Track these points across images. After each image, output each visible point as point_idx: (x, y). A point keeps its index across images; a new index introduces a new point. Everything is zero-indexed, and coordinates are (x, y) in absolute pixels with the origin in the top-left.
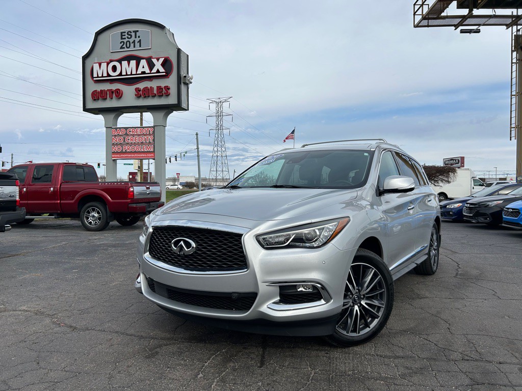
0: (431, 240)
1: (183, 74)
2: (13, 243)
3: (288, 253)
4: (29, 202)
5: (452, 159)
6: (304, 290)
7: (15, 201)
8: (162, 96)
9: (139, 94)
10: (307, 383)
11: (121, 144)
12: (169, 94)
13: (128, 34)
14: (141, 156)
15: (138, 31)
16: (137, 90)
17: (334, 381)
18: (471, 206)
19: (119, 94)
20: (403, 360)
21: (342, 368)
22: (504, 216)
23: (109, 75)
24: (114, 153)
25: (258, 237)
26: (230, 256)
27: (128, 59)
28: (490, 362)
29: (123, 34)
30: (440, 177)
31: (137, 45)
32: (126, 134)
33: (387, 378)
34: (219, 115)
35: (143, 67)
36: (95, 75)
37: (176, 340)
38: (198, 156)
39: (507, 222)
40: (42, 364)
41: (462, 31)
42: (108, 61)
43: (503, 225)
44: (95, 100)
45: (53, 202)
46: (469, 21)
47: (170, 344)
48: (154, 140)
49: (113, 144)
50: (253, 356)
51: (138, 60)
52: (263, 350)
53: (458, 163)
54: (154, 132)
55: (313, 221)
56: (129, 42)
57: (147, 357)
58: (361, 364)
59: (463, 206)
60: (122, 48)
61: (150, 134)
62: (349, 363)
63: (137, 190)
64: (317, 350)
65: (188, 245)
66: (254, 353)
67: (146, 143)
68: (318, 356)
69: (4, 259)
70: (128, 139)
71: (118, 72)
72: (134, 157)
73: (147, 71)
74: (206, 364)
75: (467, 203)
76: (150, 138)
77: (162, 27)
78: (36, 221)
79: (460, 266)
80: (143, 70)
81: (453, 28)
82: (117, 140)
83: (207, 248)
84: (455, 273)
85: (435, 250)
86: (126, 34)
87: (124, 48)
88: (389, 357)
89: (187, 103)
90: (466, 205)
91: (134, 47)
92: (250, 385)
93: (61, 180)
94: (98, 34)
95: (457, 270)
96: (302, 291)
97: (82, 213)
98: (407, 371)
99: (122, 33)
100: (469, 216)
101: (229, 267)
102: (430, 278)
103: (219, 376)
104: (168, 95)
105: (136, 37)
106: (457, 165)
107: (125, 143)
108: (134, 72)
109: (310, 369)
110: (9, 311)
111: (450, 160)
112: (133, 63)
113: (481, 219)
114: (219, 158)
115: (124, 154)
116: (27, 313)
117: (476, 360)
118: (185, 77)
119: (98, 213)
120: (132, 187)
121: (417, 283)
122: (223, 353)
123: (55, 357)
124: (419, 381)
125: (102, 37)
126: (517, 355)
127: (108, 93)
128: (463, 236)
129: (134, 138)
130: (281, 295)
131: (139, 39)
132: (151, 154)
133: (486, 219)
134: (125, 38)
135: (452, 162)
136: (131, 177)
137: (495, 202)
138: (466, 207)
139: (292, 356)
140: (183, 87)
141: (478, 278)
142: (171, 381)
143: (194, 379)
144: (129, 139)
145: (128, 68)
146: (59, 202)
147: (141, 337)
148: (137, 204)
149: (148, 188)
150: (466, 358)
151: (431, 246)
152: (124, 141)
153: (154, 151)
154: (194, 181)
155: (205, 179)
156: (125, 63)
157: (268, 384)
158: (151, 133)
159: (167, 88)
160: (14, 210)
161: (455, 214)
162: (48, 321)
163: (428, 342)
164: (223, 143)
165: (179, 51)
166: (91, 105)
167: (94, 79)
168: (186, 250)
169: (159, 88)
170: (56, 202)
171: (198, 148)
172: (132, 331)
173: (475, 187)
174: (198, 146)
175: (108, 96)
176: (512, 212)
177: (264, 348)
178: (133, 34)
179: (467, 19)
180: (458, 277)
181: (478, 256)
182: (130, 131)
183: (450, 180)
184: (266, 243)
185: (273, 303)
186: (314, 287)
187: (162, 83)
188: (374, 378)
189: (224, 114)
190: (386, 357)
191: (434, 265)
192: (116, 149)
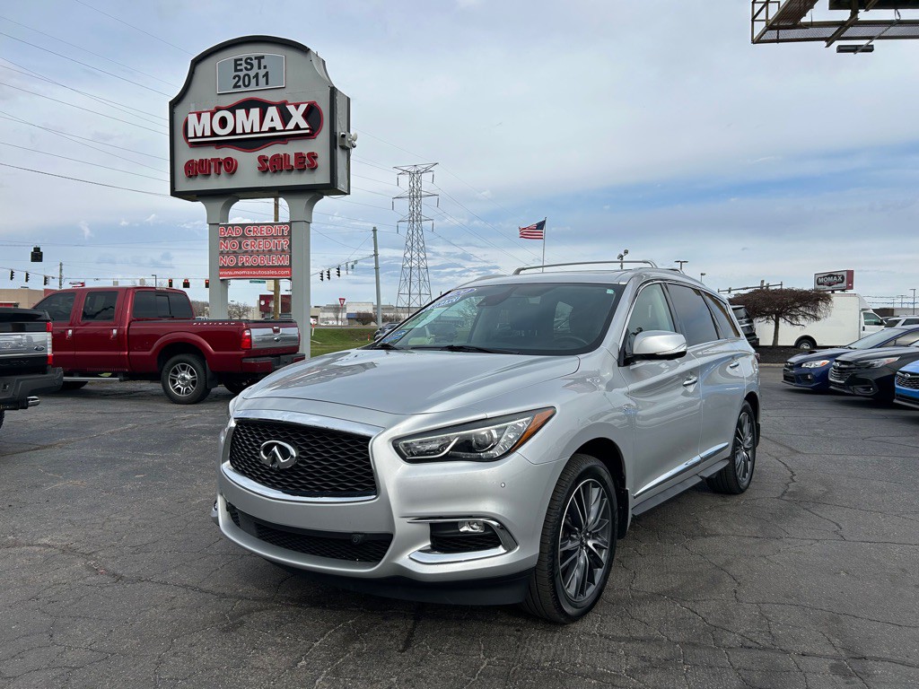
0: (737, 434)
1: (340, 131)
2: (47, 425)
3: (445, 469)
4: (77, 353)
5: (831, 275)
6: (471, 530)
7: (46, 357)
8: (304, 169)
9: (267, 166)
10: (469, 681)
11: (234, 252)
12: (317, 167)
13: (246, 63)
14: (269, 273)
15: (263, 57)
16: (262, 159)
17: (516, 677)
18: (843, 366)
19: (230, 167)
20: (641, 645)
21: (535, 655)
22: (897, 386)
23: (213, 134)
24: (222, 268)
25: (396, 442)
26: (351, 474)
27: (247, 105)
28: (786, 652)
29: (238, 62)
30: (801, 309)
31: (262, 80)
32: (243, 236)
33: (603, 674)
34: (415, 196)
35: (272, 120)
36: (191, 134)
37: (276, 602)
38: (377, 268)
39: (901, 396)
40: (57, 638)
41: (841, 49)
42: (213, 109)
43: (896, 401)
44: (190, 177)
45: (118, 353)
46: (851, 32)
47: (267, 609)
48: (290, 246)
49: (222, 253)
50: (394, 632)
51: (263, 107)
52: (415, 623)
53: (842, 282)
54: (290, 232)
55: (489, 415)
56: (248, 75)
57: (225, 630)
58: (570, 649)
59: (828, 366)
60: (236, 86)
61: (283, 235)
62: (550, 648)
63: (256, 334)
64: (503, 624)
65: (285, 453)
66: (397, 627)
67: (276, 252)
68: (502, 634)
69: (28, 453)
70: (247, 245)
71: (229, 129)
72: (256, 275)
73: (279, 126)
74: (316, 644)
75: (837, 361)
76: (284, 243)
77: (304, 50)
78: (91, 384)
79: (794, 478)
80: (272, 125)
81: (824, 43)
82: (228, 246)
83: (314, 459)
84: (781, 490)
85: (746, 450)
86: (243, 62)
87: (240, 86)
88: (620, 639)
89: (347, 182)
90: (834, 363)
91: (257, 84)
92: (378, 681)
93: (130, 316)
94: (196, 62)
95: (787, 485)
96: (466, 532)
97: (164, 373)
98: (641, 664)
99: (236, 61)
100: (839, 384)
101: (349, 490)
102: (735, 499)
103: (332, 665)
104: (313, 168)
105: (259, 68)
106: (839, 285)
107: (241, 251)
108: (256, 129)
109: (482, 656)
110: (20, 545)
111: (827, 276)
112: (255, 112)
113: (860, 390)
114: (414, 271)
115: (242, 271)
116: (50, 549)
117: (765, 649)
118: (343, 136)
119: (192, 373)
120: (249, 329)
121: (710, 509)
122: (349, 625)
123: (79, 627)
124: (655, 682)
125: (202, 68)
126: (836, 641)
127: (213, 164)
128: (822, 420)
129: (257, 243)
130: (432, 538)
131: (266, 70)
132: (286, 270)
133: (868, 389)
134: (241, 70)
135: (830, 279)
136: (263, 303)
137: (884, 358)
138: (834, 367)
139: (460, 634)
140: (340, 154)
141: (818, 501)
142: (252, 671)
143: (290, 668)
144: (249, 245)
145: (247, 122)
146: (126, 353)
147: (223, 596)
148: (258, 359)
149: (276, 331)
150: (749, 643)
151: (736, 445)
152: (240, 247)
153: (290, 266)
154: (371, 311)
155: (390, 308)
156: (241, 113)
157: (407, 681)
158: (286, 233)
159: (313, 156)
160: (44, 372)
161: (816, 379)
162: (79, 564)
163: (691, 614)
164: (422, 245)
165: (333, 91)
166: (185, 185)
167: (190, 141)
168: (282, 461)
169: (299, 156)
170: (122, 353)
171: (376, 255)
172: (209, 586)
173: (866, 326)
174: (376, 251)
175: (213, 170)
176: (909, 379)
177: (417, 619)
178: (255, 63)
179: (848, 27)
180: (786, 498)
181: (835, 458)
182: (250, 231)
183: (818, 315)
184: (409, 451)
185: (420, 551)
186: (487, 526)
187: (304, 147)
188: (582, 675)
189: (423, 193)
190: (614, 638)
191: (744, 476)
192: (227, 261)
